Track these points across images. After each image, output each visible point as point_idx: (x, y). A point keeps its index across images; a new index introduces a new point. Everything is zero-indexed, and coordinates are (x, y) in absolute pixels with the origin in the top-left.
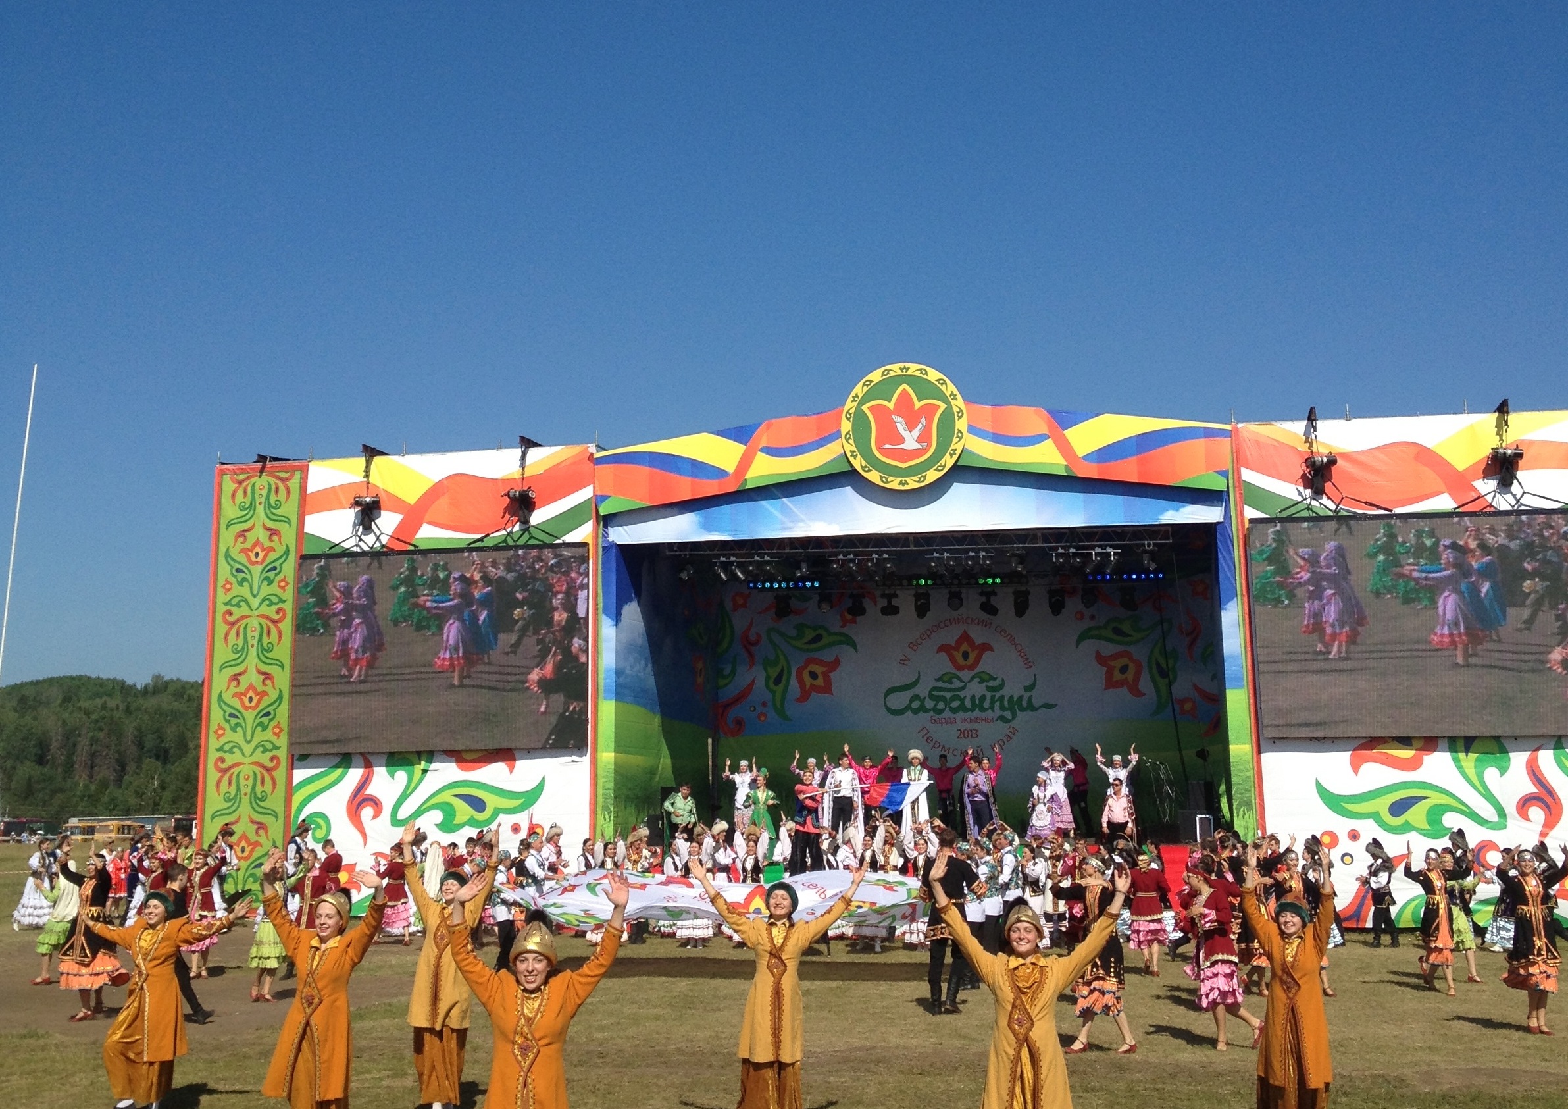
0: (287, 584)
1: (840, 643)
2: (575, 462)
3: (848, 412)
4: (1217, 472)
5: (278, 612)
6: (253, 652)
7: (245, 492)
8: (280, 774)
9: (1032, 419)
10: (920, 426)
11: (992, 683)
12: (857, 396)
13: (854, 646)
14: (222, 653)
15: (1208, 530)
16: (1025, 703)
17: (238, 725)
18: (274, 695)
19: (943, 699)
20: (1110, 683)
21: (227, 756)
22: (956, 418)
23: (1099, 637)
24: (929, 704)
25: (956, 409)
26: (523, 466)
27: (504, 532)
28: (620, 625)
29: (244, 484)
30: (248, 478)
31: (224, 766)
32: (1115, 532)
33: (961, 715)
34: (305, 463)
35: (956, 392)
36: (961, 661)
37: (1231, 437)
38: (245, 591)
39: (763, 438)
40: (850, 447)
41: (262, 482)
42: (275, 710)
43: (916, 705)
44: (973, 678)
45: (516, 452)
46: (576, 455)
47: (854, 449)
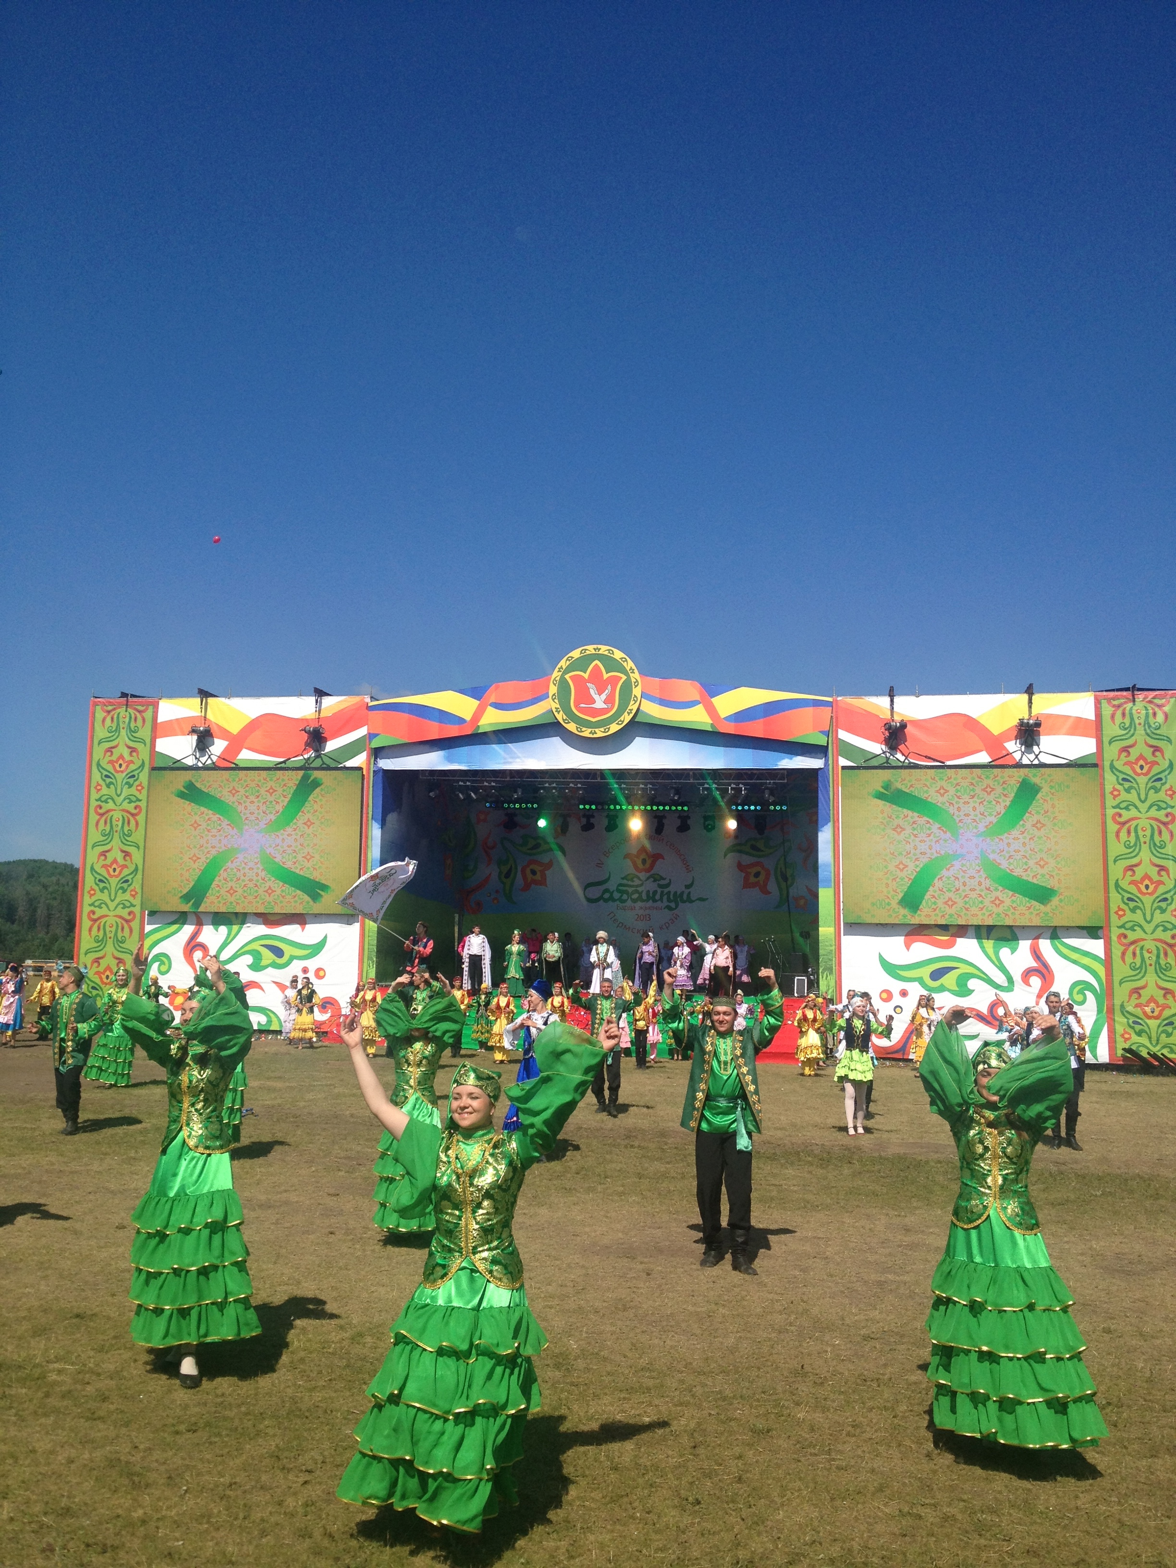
0: (143, 788)
1: (553, 849)
2: (355, 709)
3: (555, 679)
4: (820, 732)
5: (136, 808)
6: (117, 836)
7: (112, 719)
8: (135, 925)
9: (689, 689)
10: (607, 691)
11: (662, 882)
12: (561, 668)
14: (94, 836)
15: (813, 773)
16: (685, 897)
17: (105, 888)
18: (132, 868)
19: (626, 892)
20: (747, 885)
21: (96, 909)
22: (634, 686)
23: (741, 852)
24: (616, 895)
25: (633, 680)
26: (318, 711)
27: (301, 758)
28: (385, 827)
29: (112, 713)
30: (114, 709)
31: (95, 917)
32: (746, 774)
33: (639, 904)
34: (156, 699)
35: (634, 667)
36: (640, 865)
37: (831, 706)
38: (111, 792)
39: (492, 696)
40: (555, 705)
41: (125, 713)
42: (132, 879)
43: (607, 896)
44: (647, 878)
45: (313, 699)
46: (357, 703)
47: (558, 706)
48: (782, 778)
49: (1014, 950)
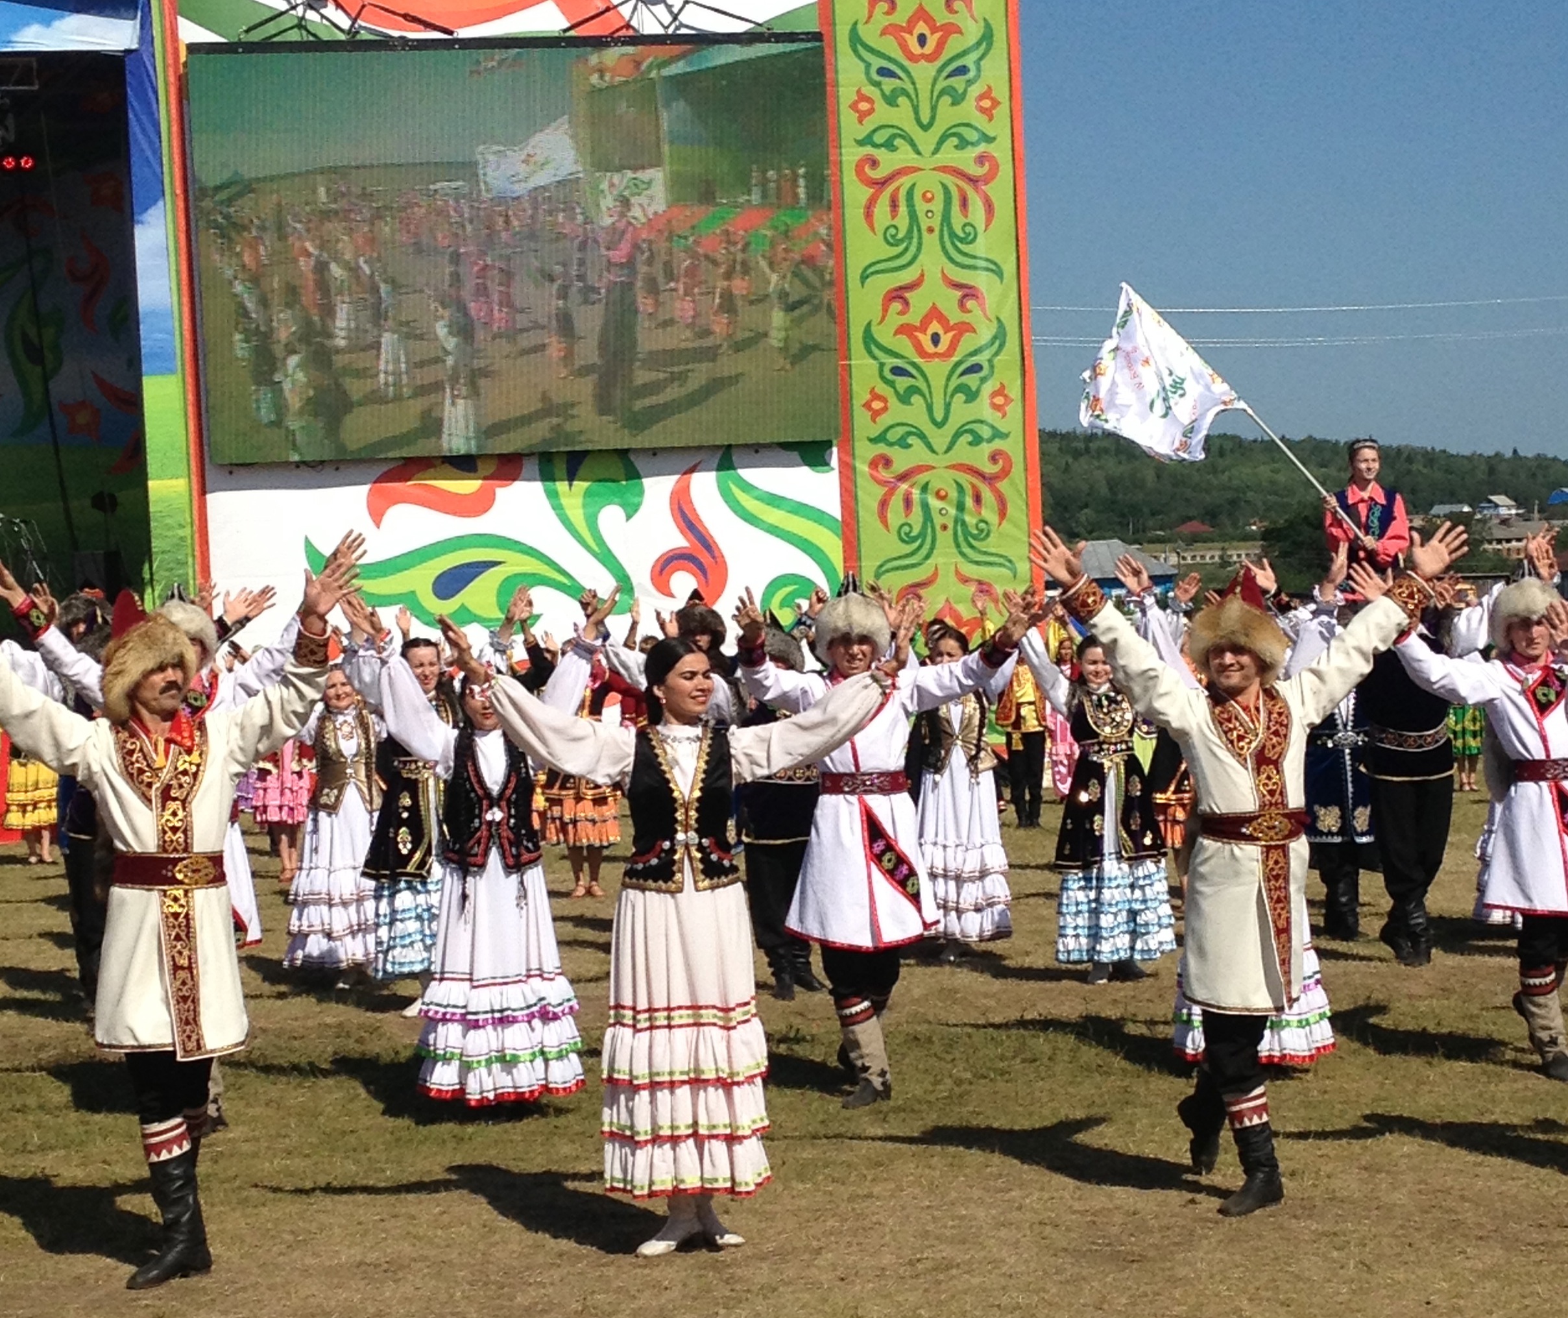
48: (27, 79)
49: (631, 511)
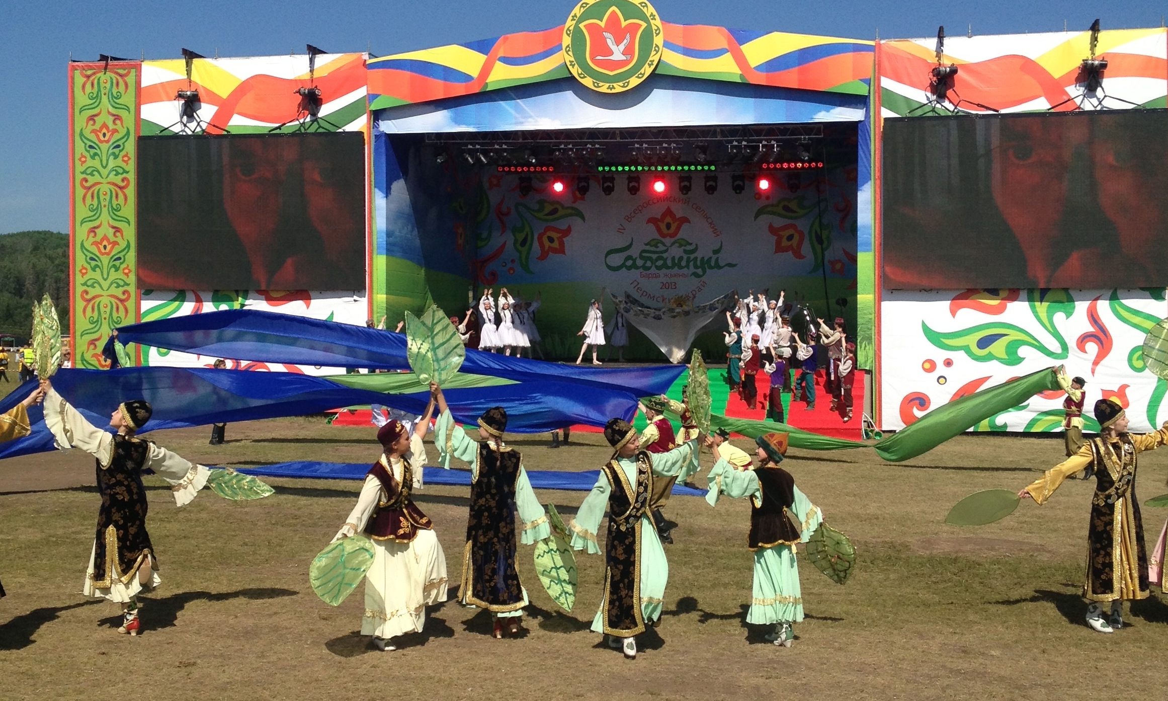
0: (129, 159)
1: (571, 215)
2: (352, 67)
3: (568, 29)
4: (861, 80)
5: (123, 180)
6: (105, 210)
7: (93, 85)
8: (131, 304)
9: (716, 36)
10: (625, 41)
11: (688, 248)
12: (575, 16)
13: (583, 218)
14: (82, 211)
15: (852, 127)
16: (713, 263)
17: (97, 266)
18: (123, 244)
19: (650, 259)
20: (779, 249)
21: (89, 289)
22: (655, 35)
23: (773, 213)
24: (640, 262)
25: (654, 28)
26: (312, 71)
27: (297, 123)
28: (390, 197)
29: (91, 79)
30: (94, 74)
31: (88, 297)
32: (778, 129)
33: (664, 270)
34: (138, 62)
35: (655, 13)
36: (665, 231)
37: (874, 51)
38: (96, 163)
39: (501, 50)
40: (569, 58)
41: (105, 77)
42: (124, 256)
43: (629, 263)
44: (673, 244)
45: (306, 58)
46: (353, 62)
47: (573, 59)
48: (818, 133)
49: (1069, 315)
